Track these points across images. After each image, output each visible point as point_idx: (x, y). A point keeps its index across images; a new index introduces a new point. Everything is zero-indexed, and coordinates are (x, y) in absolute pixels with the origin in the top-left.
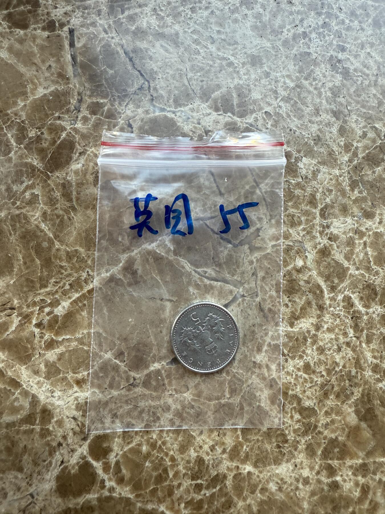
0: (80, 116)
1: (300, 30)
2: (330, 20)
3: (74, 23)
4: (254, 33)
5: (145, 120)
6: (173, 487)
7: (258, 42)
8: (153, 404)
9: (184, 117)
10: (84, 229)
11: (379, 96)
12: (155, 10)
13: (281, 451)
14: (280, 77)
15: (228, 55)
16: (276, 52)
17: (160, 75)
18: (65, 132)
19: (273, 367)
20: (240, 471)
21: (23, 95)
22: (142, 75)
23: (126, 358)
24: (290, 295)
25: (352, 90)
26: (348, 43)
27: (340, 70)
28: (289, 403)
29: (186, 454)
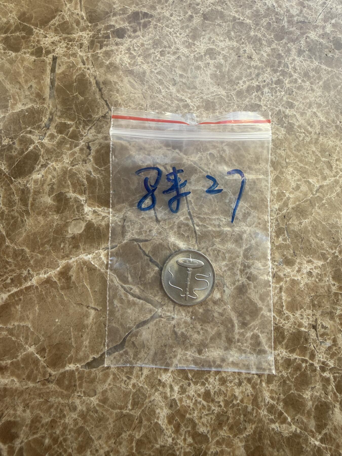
0: (48, 133)
1: (255, 83)
2: (284, 78)
3: (58, 52)
4: (212, 81)
5: (102, 145)
7: (215, 89)
8: (62, 401)
10: (33, 232)
11: (317, 153)
12: (129, 49)
15: (186, 98)
16: (229, 100)
17: (123, 107)
18: (33, 145)
19: (176, 388)
21: (4, 108)
22: (107, 104)
23: (46, 354)
24: (204, 323)
25: (294, 144)
26: (298, 100)
27: (285, 125)
28: (185, 425)
29: (83, 454)
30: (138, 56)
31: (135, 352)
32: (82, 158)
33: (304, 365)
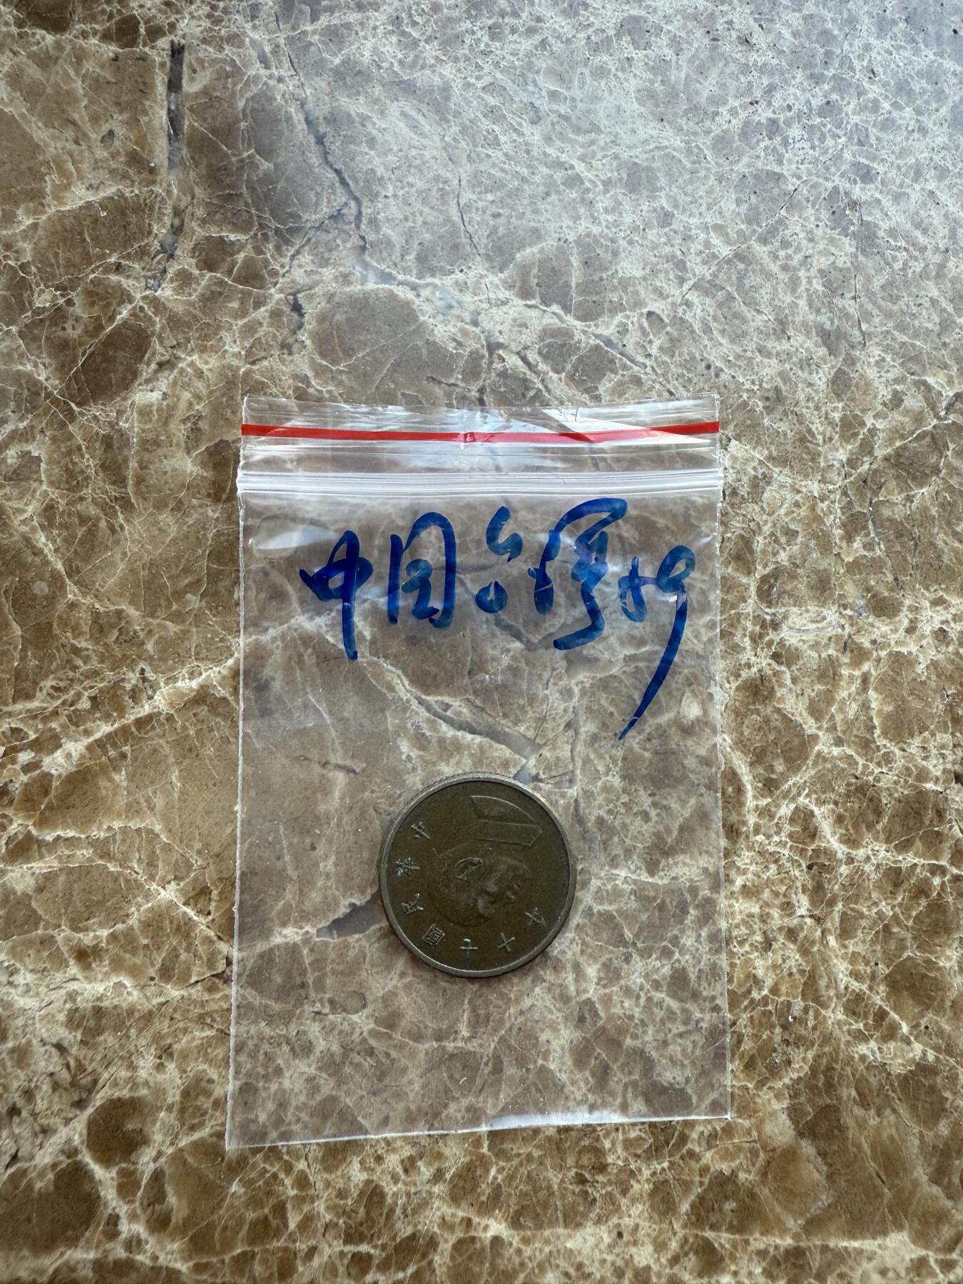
0: (173, 268)
1: (764, 114)
2: (843, 99)
3: (187, 30)
4: (642, 109)
5: (336, 299)
6: (295, 1254)
7: (654, 133)
8: (268, 1032)
9: (440, 303)
10: (146, 558)
11: (945, 304)
12: (397, 21)
13: (587, 1192)
14: (698, 227)
15: (570, 157)
16: (694, 163)
17: (391, 188)
18: (129, 307)
19: (592, 971)
20: (473, 1233)
21: (32, 199)
22: (343, 182)
23: (213, 904)
24: (658, 789)
25: (878, 282)
26: (883, 160)
27: (852, 228)
28: (622, 1068)
29: (339, 1173)
30: (426, 41)
32: (280, 338)
33: (936, 881)
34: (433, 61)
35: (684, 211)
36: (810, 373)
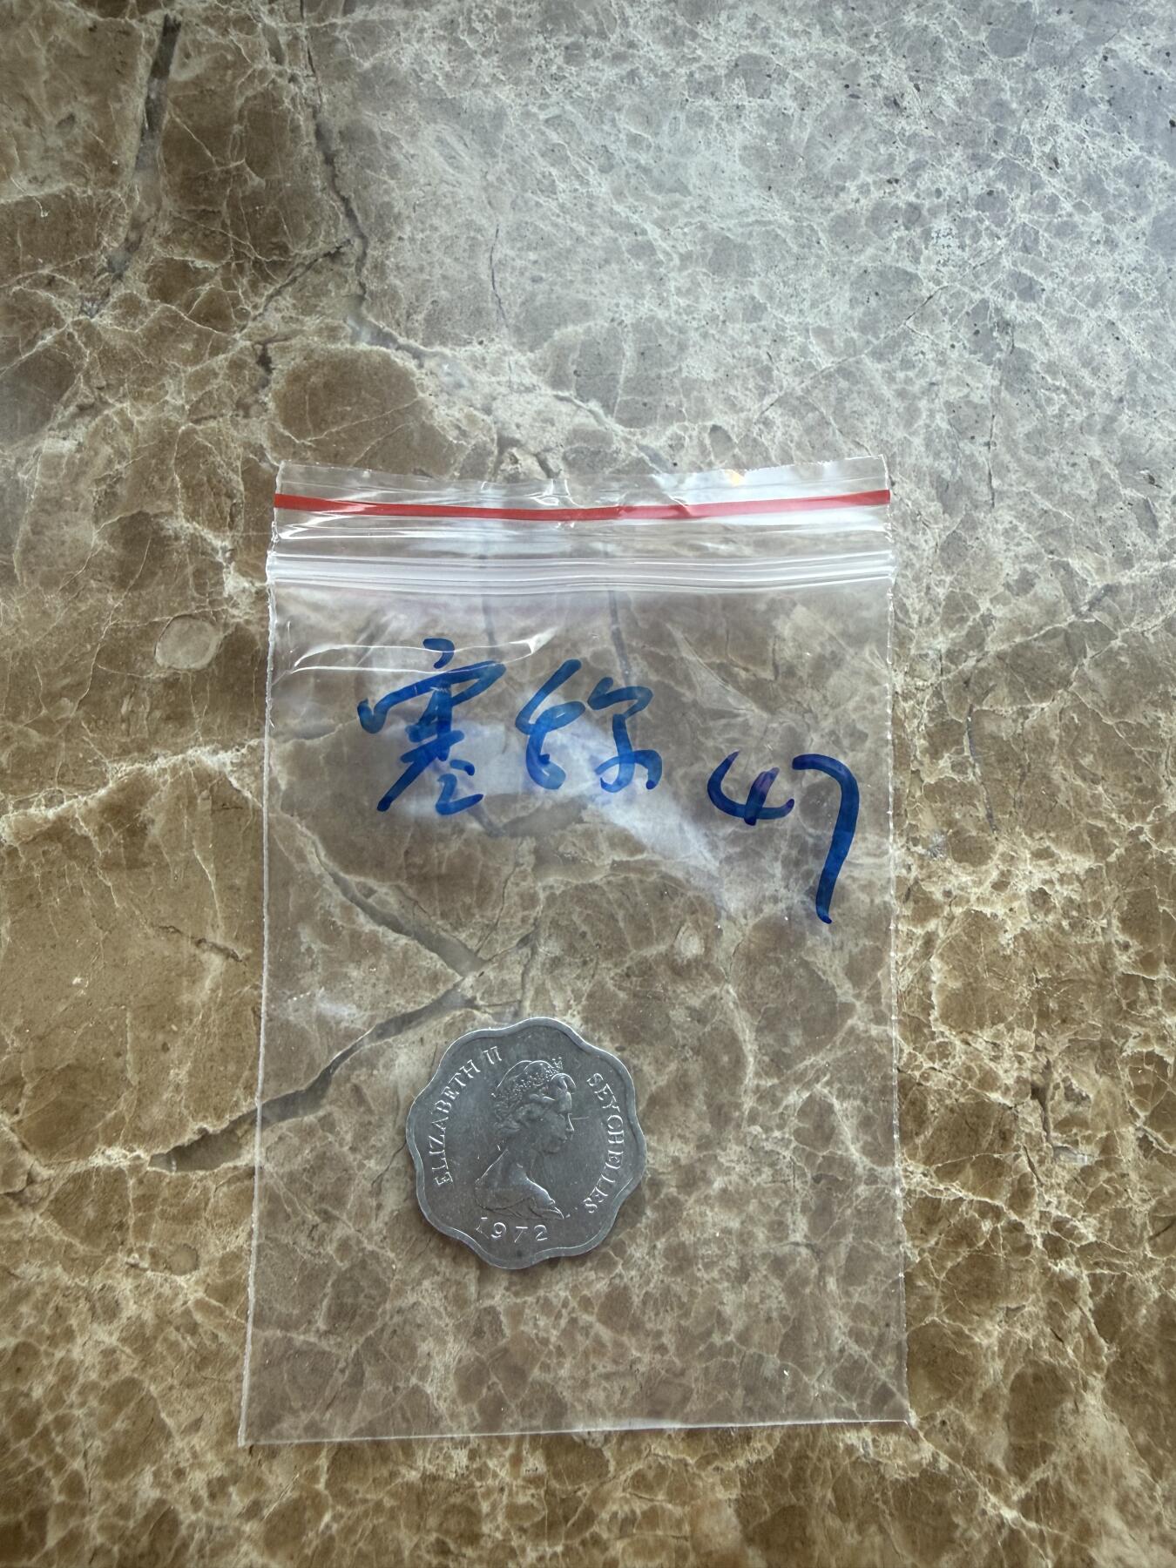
0: (118, 292)
1: (904, 197)
2: (1011, 190)
4: (746, 172)
5: (316, 357)
7: (757, 203)
8: (66, 1280)
10: (20, 646)
11: (1108, 467)
14: (795, 328)
15: (644, 220)
16: (803, 247)
17: (408, 228)
18: (56, 332)
22: (350, 214)
23: (24, 1101)
24: (630, 1043)
25: (1023, 428)
26: (1052, 274)
27: (998, 355)
28: (523, 1407)
29: (125, 1482)
30: (484, 55)
31: (362, 1125)
32: (236, 396)
33: (986, 1226)
34: (487, 80)
35: (780, 305)
36: (915, 533)
